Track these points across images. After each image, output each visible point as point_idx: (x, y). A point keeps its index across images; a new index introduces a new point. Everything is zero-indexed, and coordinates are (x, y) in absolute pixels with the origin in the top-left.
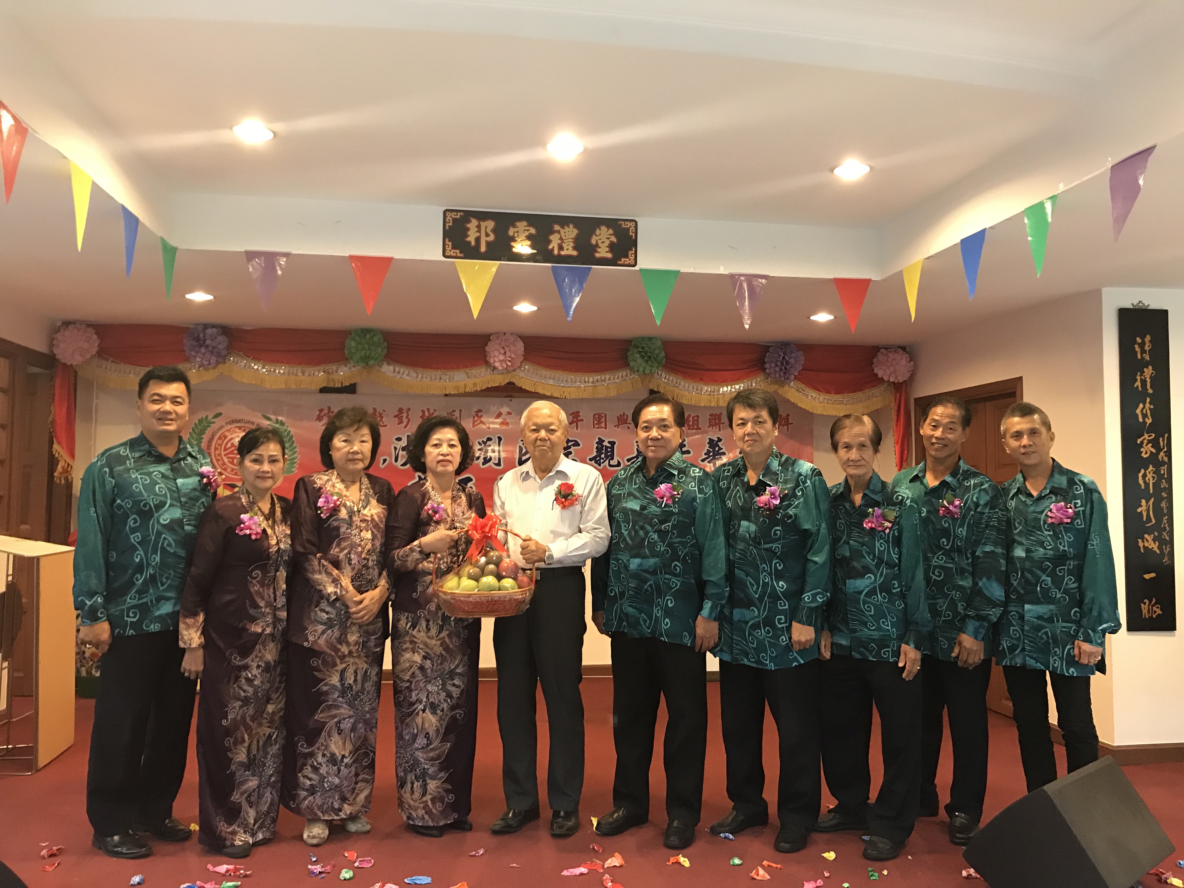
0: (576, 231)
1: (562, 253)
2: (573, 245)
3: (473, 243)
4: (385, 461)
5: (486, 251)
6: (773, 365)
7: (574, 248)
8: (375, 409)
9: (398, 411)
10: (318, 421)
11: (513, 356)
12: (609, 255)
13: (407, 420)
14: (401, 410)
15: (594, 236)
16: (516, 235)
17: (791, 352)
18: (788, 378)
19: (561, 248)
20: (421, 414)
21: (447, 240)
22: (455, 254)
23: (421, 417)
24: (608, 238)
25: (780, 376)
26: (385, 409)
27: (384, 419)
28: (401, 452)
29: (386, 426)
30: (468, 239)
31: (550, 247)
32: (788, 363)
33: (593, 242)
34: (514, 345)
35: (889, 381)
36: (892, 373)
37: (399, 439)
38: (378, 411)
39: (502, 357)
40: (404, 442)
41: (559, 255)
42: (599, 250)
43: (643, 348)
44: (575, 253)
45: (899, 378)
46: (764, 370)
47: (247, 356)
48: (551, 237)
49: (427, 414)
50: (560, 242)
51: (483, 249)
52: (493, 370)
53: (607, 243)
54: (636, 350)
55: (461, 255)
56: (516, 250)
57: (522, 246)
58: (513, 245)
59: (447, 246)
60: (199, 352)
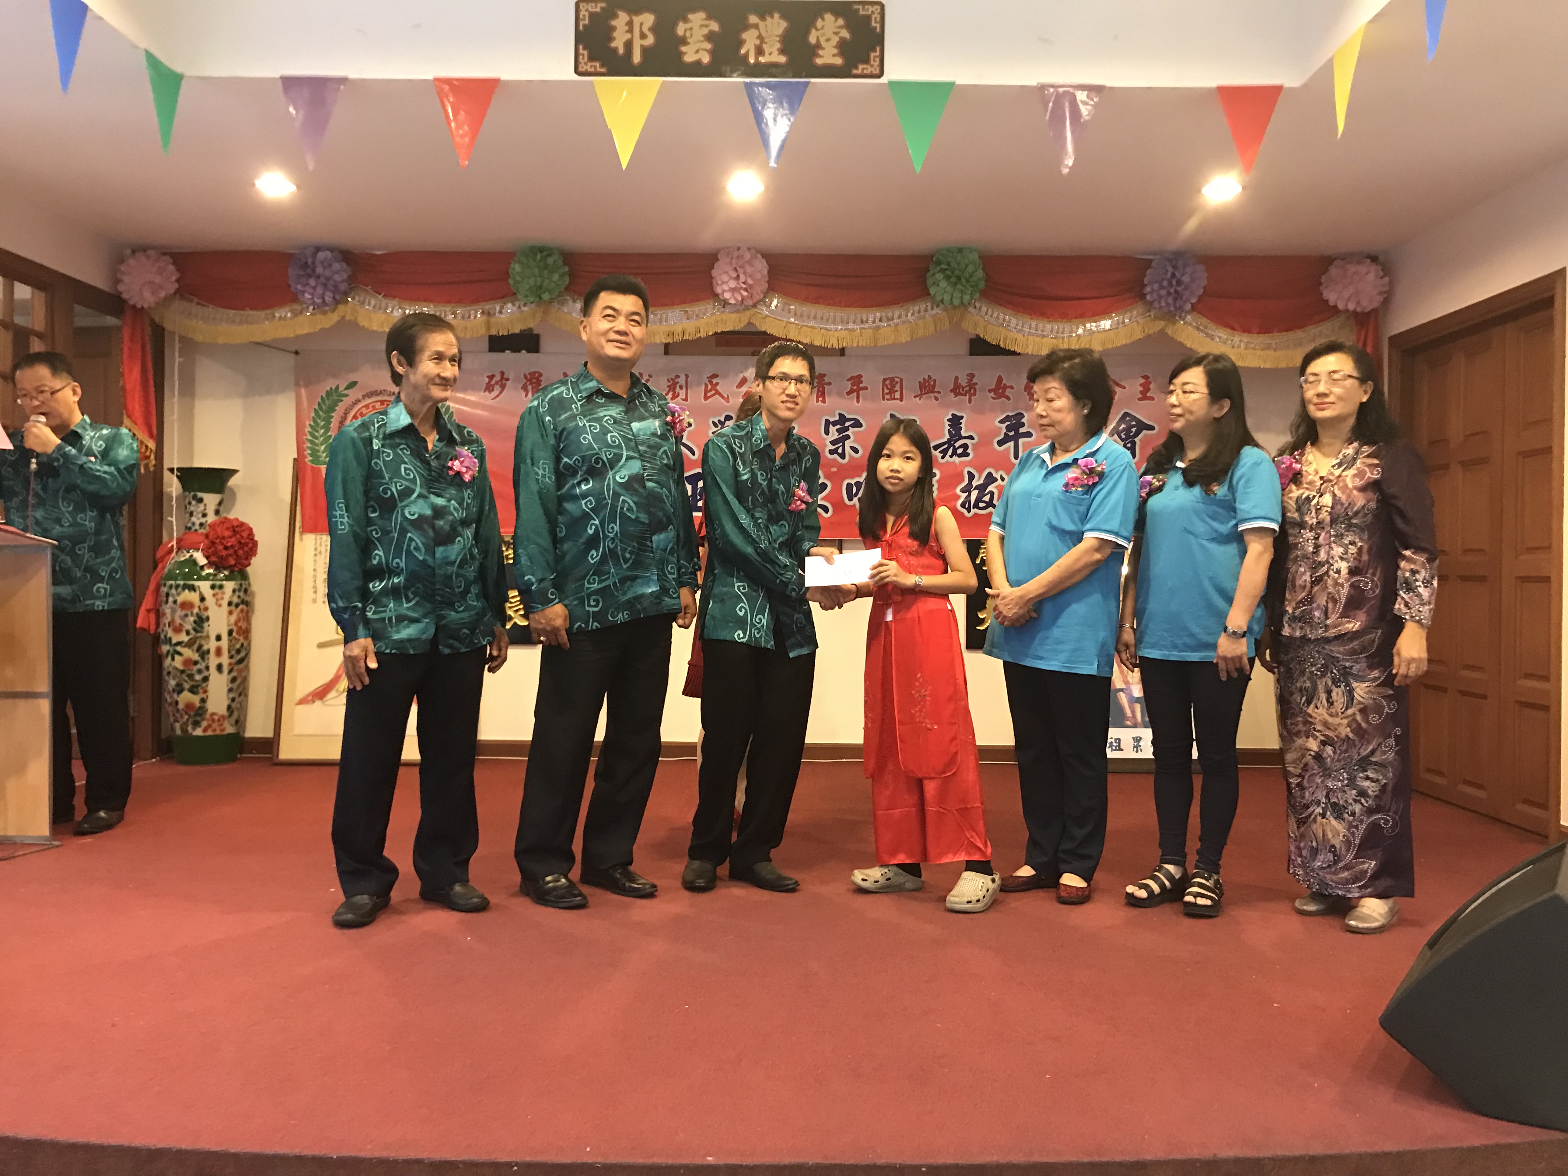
0: (784, 24)
1: (762, 60)
2: (778, 45)
3: (621, 51)
5: (643, 64)
6: (1156, 286)
7: (782, 52)
10: (487, 393)
11: (750, 281)
12: (839, 61)
15: (813, 31)
16: (688, 34)
17: (1185, 266)
18: (1180, 309)
19: (760, 51)
21: (581, 47)
22: (593, 70)
24: (836, 33)
25: (1168, 304)
30: (613, 45)
31: (743, 52)
32: (1179, 283)
33: (812, 39)
34: (751, 265)
35: (1347, 310)
36: (1351, 295)
39: (733, 284)
41: (757, 64)
42: (821, 52)
43: (949, 264)
44: (782, 59)
45: (1365, 303)
46: (1142, 296)
47: (376, 292)
48: (744, 36)
50: (758, 42)
51: (637, 58)
52: (724, 307)
53: (835, 40)
54: (939, 268)
55: (603, 70)
56: (689, 58)
57: (697, 52)
58: (683, 49)
59: (581, 57)
60: (308, 284)
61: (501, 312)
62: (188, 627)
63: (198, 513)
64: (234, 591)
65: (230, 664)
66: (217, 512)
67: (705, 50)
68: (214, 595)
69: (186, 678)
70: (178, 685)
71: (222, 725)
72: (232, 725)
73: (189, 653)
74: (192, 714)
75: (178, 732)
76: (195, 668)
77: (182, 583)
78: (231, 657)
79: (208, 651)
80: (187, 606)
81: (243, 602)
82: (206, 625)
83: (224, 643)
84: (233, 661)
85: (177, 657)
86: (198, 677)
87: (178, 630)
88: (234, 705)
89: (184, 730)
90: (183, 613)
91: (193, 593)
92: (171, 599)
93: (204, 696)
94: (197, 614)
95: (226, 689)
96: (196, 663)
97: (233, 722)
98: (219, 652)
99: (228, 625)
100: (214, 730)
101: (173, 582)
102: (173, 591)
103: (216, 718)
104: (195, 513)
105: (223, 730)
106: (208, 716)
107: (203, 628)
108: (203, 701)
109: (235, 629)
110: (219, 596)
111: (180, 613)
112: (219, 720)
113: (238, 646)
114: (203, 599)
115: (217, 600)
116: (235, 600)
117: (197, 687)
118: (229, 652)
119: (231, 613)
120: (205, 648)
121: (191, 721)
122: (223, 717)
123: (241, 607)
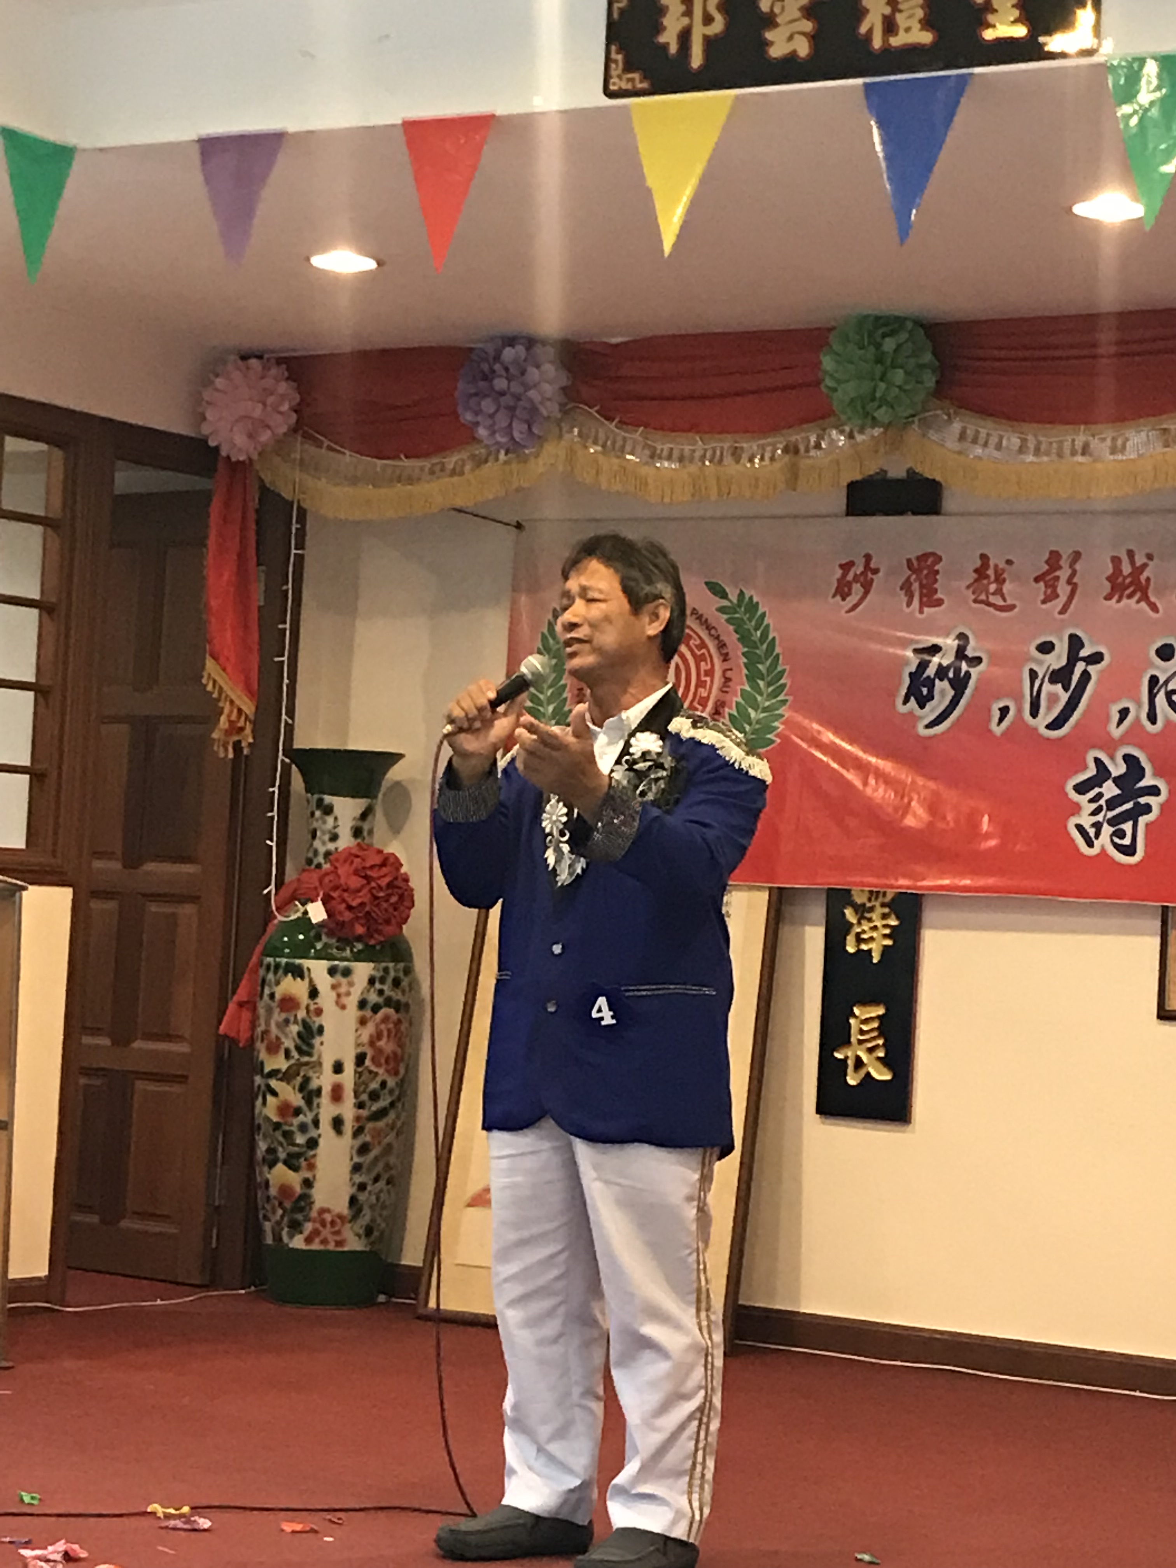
1: (895, 41)
2: (920, 13)
3: (673, 49)
4: (1004, 711)
5: (705, 67)
7: (927, 24)
8: (984, 557)
9: (1047, 562)
10: (838, 598)
12: (1020, 31)
13: (1069, 588)
14: (1054, 560)
16: (776, 8)
19: (890, 27)
20: (1110, 570)
21: (613, 48)
22: (629, 86)
23: (1108, 579)
26: (1010, 557)
27: (1007, 587)
28: (1047, 687)
29: (1012, 607)
30: (662, 39)
31: (863, 29)
37: (1046, 648)
38: (992, 563)
40: (1059, 657)
41: (887, 50)
42: (991, 18)
44: (926, 38)
47: (606, 418)
49: (1126, 569)
50: (887, 10)
51: (697, 60)
55: (645, 85)
56: (777, 51)
57: (791, 38)
58: (769, 35)
59: (613, 66)
60: (481, 410)
61: (818, 446)
62: (289, 1043)
63: (324, 833)
64: (372, 981)
65: (358, 1119)
66: (357, 832)
67: (803, 34)
68: (334, 987)
69: (281, 1139)
70: (271, 1151)
71: (338, 1233)
72: (359, 1236)
73: (290, 1094)
74: (288, 1205)
75: (269, 1240)
76: (296, 1121)
77: (284, 961)
78: (360, 1105)
79: (319, 1091)
80: (289, 1003)
81: (388, 1002)
82: (316, 1041)
83: (348, 1078)
84: (364, 1113)
85: (270, 1098)
86: (300, 1139)
87: (273, 1048)
88: (362, 1197)
89: (278, 1238)
90: (284, 1016)
91: (299, 979)
92: (267, 991)
93: (308, 1175)
94: (304, 1022)
95: (347, 1166)
96: (297, 1112)
97: (361, 1231)
98: (337, 1094)
99: (358, 1045)
100: (324, 1242)
101: (270, 960)
102: (270, 976)
103: (328, 1217)
104: (318, 833)
105: (339, 1243)
106: (314, 1214)
107: (311, 1046)
108: (308, 1183)
109: (370, 1053)
110: (343, 990)
111: (278, 1016)
112: (333, 1223)
113: (374, 1085)
114: (314, 993)
115: (339, 996)
116: (373, 998)
117: (298, 1155)
118: (356, 1096)
119: (363, 1022)
120: (314, 1084)
121: (286, 1219)
122: (340, 1217)
123: (384, 1011)
